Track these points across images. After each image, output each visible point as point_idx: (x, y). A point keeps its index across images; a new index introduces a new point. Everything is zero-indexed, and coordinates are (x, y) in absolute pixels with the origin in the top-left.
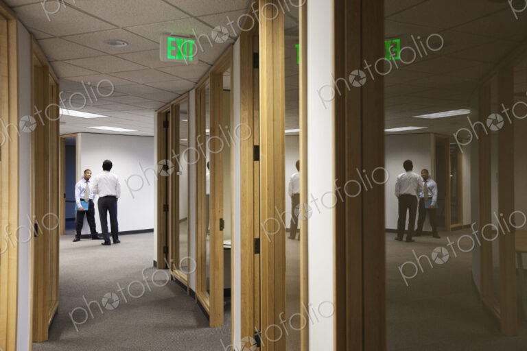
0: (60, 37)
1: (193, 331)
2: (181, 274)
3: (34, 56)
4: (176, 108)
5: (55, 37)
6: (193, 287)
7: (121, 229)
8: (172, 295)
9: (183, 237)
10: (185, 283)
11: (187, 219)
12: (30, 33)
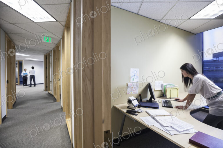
0: (14, 34)
1: (52, 103)
2: (50, 92)
3: (6, 38)
4: (49, 54)
5: (13, 34)
6: (53, 94)
7: (36, 83)
8: (48, 96)
9: (51, 85)
10: (51, 94)
11: (52, 81)
12: (5, 32)
